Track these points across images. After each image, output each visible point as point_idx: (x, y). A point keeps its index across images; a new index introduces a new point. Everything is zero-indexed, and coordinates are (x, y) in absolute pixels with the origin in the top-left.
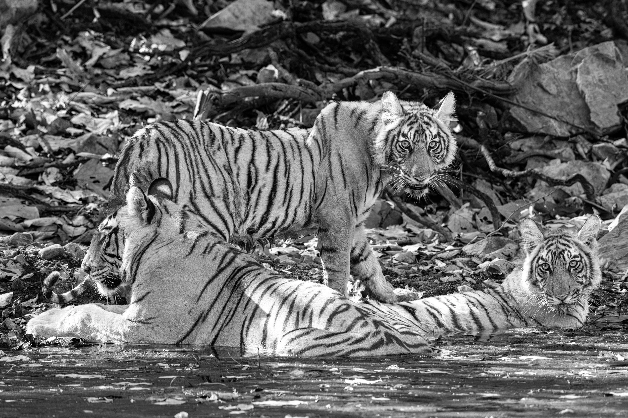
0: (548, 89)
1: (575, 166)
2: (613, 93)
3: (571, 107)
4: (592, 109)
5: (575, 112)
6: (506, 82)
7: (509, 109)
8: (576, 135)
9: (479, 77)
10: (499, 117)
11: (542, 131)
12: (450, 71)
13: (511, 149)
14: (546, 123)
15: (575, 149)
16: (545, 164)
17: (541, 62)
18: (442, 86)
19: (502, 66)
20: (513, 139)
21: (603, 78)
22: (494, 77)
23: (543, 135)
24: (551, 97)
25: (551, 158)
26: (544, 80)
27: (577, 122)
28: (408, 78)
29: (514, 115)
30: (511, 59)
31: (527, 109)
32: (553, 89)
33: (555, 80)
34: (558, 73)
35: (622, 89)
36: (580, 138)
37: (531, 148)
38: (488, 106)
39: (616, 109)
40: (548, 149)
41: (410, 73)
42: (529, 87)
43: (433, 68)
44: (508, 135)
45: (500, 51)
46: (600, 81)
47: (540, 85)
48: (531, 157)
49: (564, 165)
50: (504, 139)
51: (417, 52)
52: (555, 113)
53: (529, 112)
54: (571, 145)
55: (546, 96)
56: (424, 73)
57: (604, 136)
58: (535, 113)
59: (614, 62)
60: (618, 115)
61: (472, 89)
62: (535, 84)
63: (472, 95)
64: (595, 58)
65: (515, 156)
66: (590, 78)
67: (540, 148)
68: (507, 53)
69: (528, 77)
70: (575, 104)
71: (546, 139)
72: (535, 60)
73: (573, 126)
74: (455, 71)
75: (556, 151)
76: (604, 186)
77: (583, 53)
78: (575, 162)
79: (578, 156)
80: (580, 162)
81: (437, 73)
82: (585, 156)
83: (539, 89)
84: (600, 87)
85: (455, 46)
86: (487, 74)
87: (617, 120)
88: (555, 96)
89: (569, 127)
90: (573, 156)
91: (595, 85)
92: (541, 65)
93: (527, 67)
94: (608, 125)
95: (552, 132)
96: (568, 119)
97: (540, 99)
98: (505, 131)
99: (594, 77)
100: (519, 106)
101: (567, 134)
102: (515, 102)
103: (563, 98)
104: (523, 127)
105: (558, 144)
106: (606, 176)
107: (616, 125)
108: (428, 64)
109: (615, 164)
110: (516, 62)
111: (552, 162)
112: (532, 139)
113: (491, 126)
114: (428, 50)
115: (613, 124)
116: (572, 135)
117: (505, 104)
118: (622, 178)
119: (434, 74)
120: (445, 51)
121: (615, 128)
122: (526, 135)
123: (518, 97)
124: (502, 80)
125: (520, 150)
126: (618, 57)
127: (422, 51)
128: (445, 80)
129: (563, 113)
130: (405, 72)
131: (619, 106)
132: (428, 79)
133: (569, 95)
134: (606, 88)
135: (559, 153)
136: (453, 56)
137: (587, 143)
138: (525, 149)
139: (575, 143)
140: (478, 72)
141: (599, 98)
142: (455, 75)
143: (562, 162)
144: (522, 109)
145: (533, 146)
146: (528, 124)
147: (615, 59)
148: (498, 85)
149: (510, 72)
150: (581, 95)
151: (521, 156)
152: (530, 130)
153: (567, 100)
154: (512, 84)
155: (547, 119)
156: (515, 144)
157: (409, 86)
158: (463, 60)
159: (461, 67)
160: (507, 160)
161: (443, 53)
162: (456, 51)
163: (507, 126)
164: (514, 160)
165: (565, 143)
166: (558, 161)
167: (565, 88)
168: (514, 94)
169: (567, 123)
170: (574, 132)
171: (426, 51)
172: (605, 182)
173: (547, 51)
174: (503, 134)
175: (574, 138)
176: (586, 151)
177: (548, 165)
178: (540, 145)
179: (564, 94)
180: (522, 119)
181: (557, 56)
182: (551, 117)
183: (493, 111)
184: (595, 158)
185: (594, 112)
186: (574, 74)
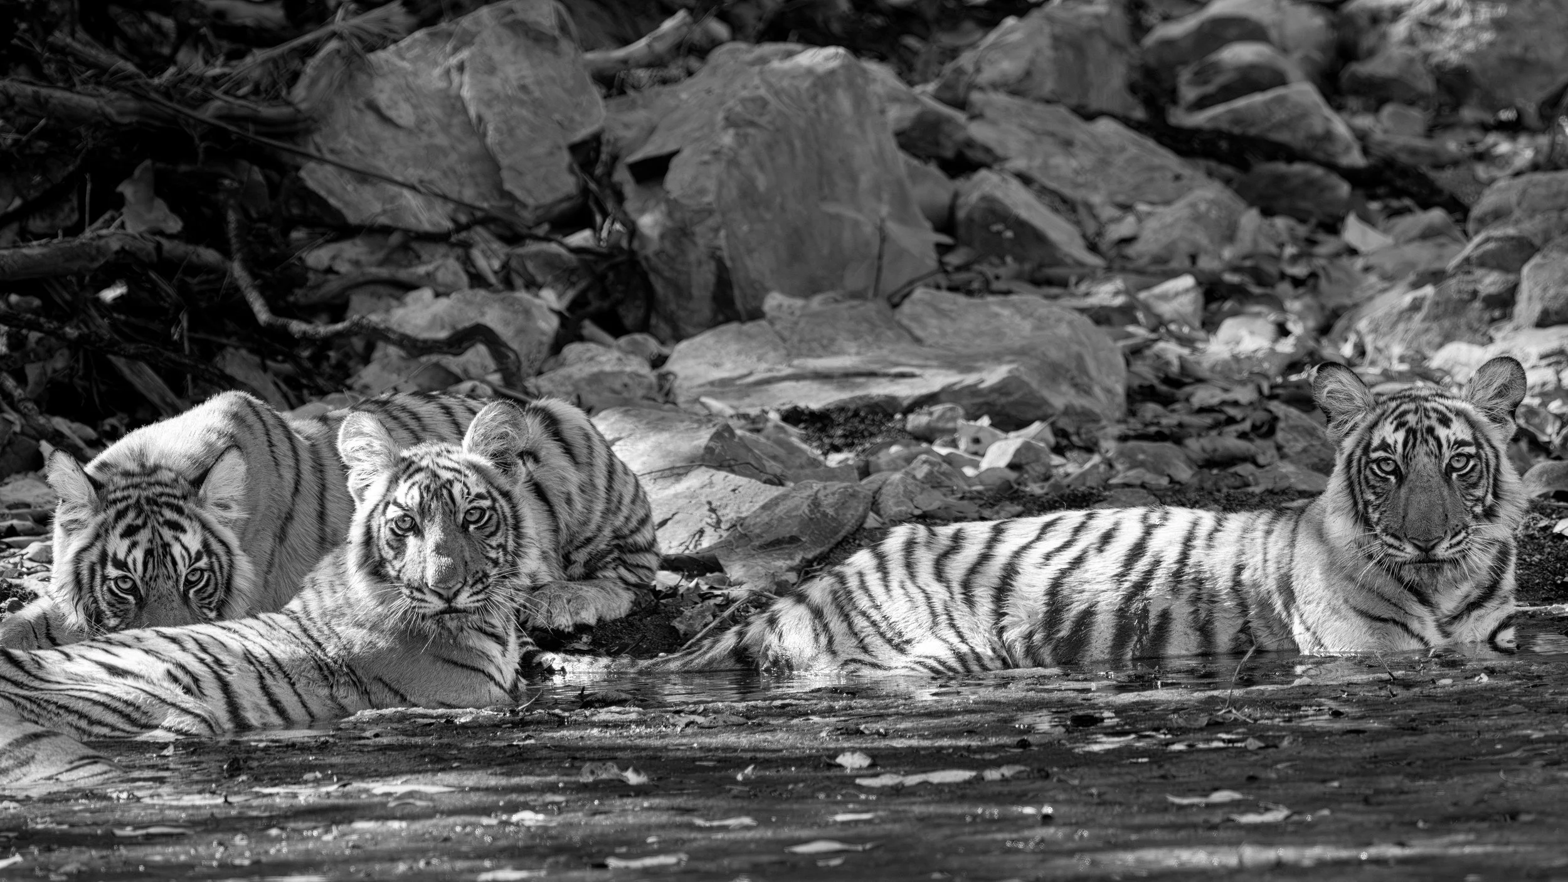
0: (392, 114)
1: (469, 303)
2: (557, 116)
3: (453, 157)
4: (504, 161)
5: (463, 169)
6: (289, 104)
7: (298, 168)
8: (467, 227)
9: (218, 93)
10: (274, 189)
11: (383, 220)
12: (143, 79)
13: (307, 269)
14: (393, 199)
15: (467, 262)
16: (394, 303)
17: (372, 49)
18: (126, 120)
19: (274, 61)
20: (312, 244)
21: (528, 81)
22: (256, 91)
23: (386, 230)
24: (402, 136)
25: (409, 287)
26: (383, 93)
27: (469, 194)
28: (40, 103)
29: (311, 184)
30: (296, 43)
31: (342, 167)
32: (404, 114)
33: (410, 92)
34: (415, 74)
35: (577, 105)
36: (480, 234)
37: (357, 263)
38: (245, 164)
39: (566, 157)
40: (399, 265)
41: (44, 91)
42: (345, 112)
43: (102, 76)
44: (297, 235)
45: (269, 25)
46: (523, 88)
47: (373, 107)
48: (358, 285)
49: (443, 303)
50: (288, 245)
51: (60, 37)
52: (413, 174)
53: (347, 175)
54: (459, 251)
55: (387, 133)
56: (79, 88)
57: (538, 224)
58: (364, 177)
59: (555, 40)
60: (571, 171)
61: (203, 122)
62: (361, 105)
63: (203, 138)
64: (505, 33)
65: (318, 286)
66: (496, 83)
67: (381, 264)
68: (284, 28)
69: (341, 87)
70: (463, 149)
71: (395, 239)
72: (357, 45)
73: (460, 204)
74: (156, 81)
75: (422, 270)
76: (545, 350)
77: (478, 22)
78: (469, 293)
79: (477, 280)
80: (482, 293)
81: (114, 88)
82: (492, 279)
83: (370, 118)
84: (522, 103)
85: (154, 17)
86: (239, 84)
87: (568, 184)
88: (410, 132)
89: (451, 206)
90: (464, 279)
91: (510, 100)
92: (372, 57)
93: (338, 62)
94: (549, 198)
95: (410, 222)
96: (449, 187)
97: (374, 141)
98: (292, 224)
99: (506, 80)
100: (322, 161)
101: (448, 225)
102: (312, 150)
103: (430, 135)
104: (337, 214)
105: (425, 250)
106: (549, 325)
107: (569, 198)
108: (89, 65)
109: (570, 294)
110: (309, 51)
111: (411, 297)
112: (358, 241)
113: (254, 215)
114: (87, 29)
115: (559, 195)
116: (460, 228)
117: (286, 157)
118: (589, 328)
119: (104, 90)
120: (130, 31)
121: (565, 206)
122: (343, 231)
123: (318, 138)
124: (277, 97)
125: (330, 270)
126: (563, 28)
127: (73, 35)
128: (132, 105)
129: (434, 174)
130: (29, 89)
131: (574, 148)
132: (91, 102)
133: (446, 128)
134: (538, 105)
135: (428, 274)
136: (149, 42)
137: (496, 245)
138: (343, 267)
139: (466, 246)
140: (216, 79)
141: (523, 132)
142: (157, 89)
143: (437, 295)
144: (329, 168)
145: (363, 258)
146: (347, 204)
147: (557, 33)
148: (267, 111)
149: (295, 77)
150: (476, 128)
151: (333, 285)
152: (352, 218)
153: (441, 140)
154: (303, 106)
155: (394, 189)
156: (318, 257)
157: (42, 122)
158: (176, 50)
159: (172, 70)
160: (299, 296)
161: (124, 36)
162: (158, 28)
163: (295, 211)
164: (315, 296)
165: (442, 249)
166: (427, 294)
167: (434, 111)
168: (308, 132)
169: (445, 198)
170: (463, 219)
171: (81, 34)
172: (547, 340)
173: (386, 20)
174: (286, 233)
175: (463, 235)
176: (496, 264)
177: (402, 303)
178: (380, 255)
179: (433, 126)
180: (331, 192)
181: (411, 31)
182: (403, 185)
183: (258, 175)
184: (518, 281)
185: (511, 168)
186: (455, 76)
